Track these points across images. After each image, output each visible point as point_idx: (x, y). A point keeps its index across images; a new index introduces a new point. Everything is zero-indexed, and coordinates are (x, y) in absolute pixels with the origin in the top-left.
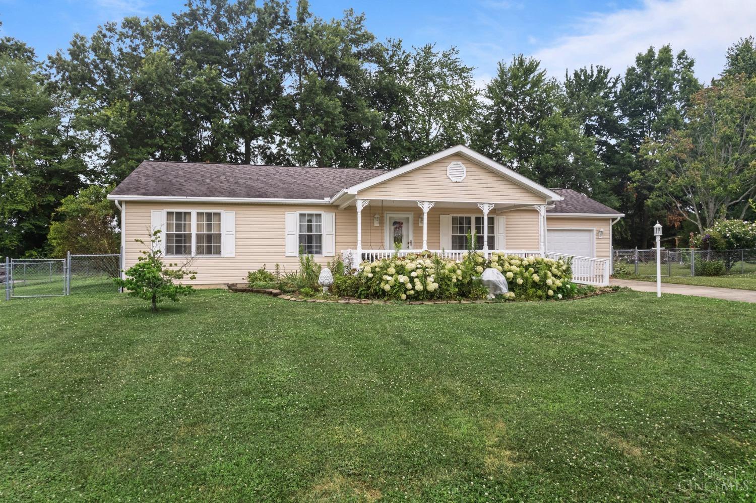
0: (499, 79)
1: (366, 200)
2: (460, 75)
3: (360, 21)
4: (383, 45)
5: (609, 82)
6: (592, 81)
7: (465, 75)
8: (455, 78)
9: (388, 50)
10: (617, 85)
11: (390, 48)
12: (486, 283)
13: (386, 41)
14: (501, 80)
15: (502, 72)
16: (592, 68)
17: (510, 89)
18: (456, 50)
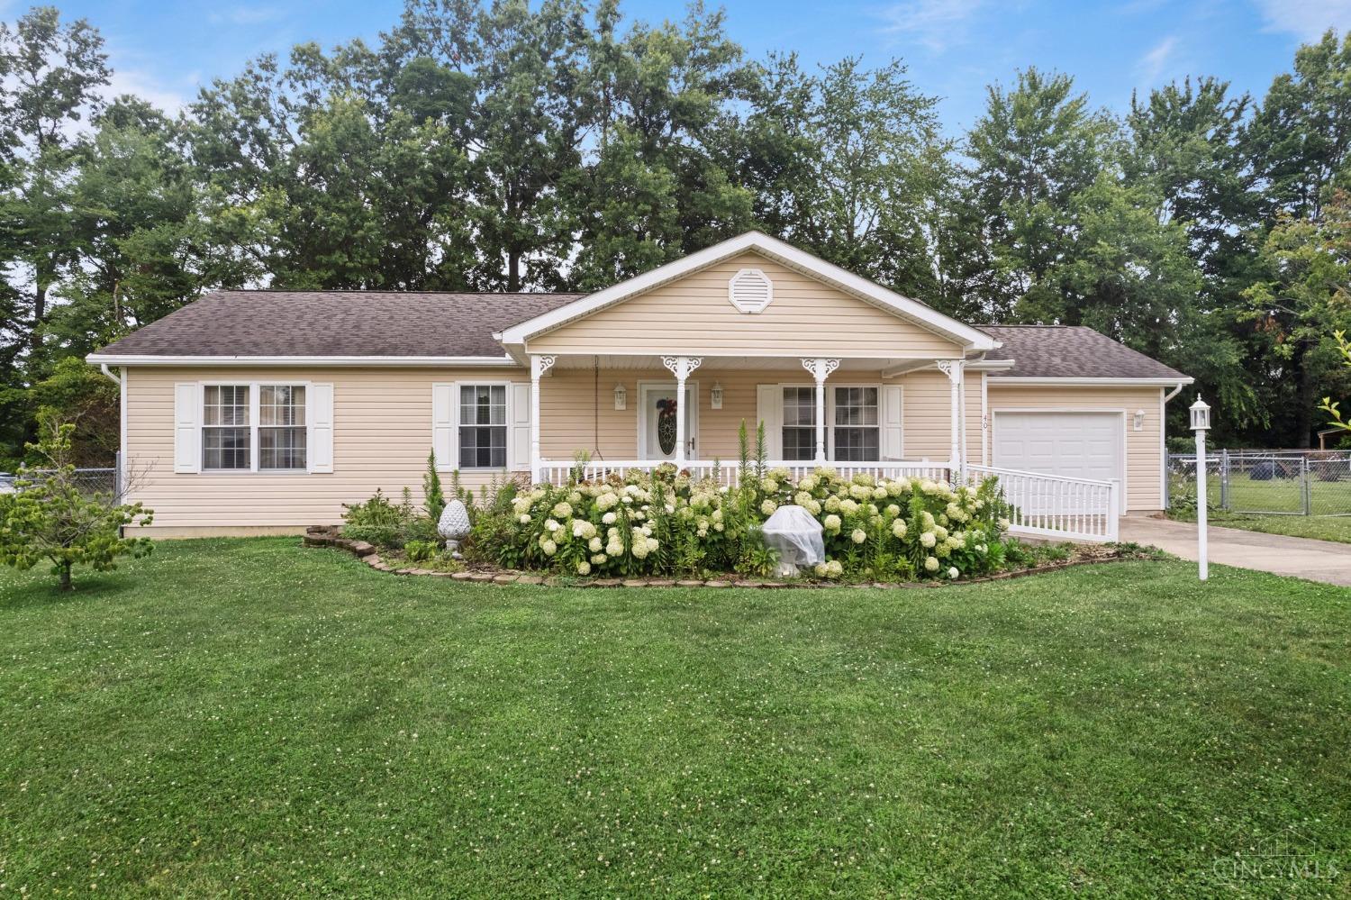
0: (991, 119)
1: (548, 356)
2: (913, 114)
3: (716, 23)
4: (761, 63)
5: (1228, 109)
6: (1189, 109)
7: (922, 112)
8: (903, 120)
9: (770, 74)
10: (1243, 114)
11: (775, 70)
12: (771, 540)
13: (766, 57)
14: (996, 119)
15: (998, 106)
16: (1187, 82)
17: (1013, 137)
18: (900, 65)
